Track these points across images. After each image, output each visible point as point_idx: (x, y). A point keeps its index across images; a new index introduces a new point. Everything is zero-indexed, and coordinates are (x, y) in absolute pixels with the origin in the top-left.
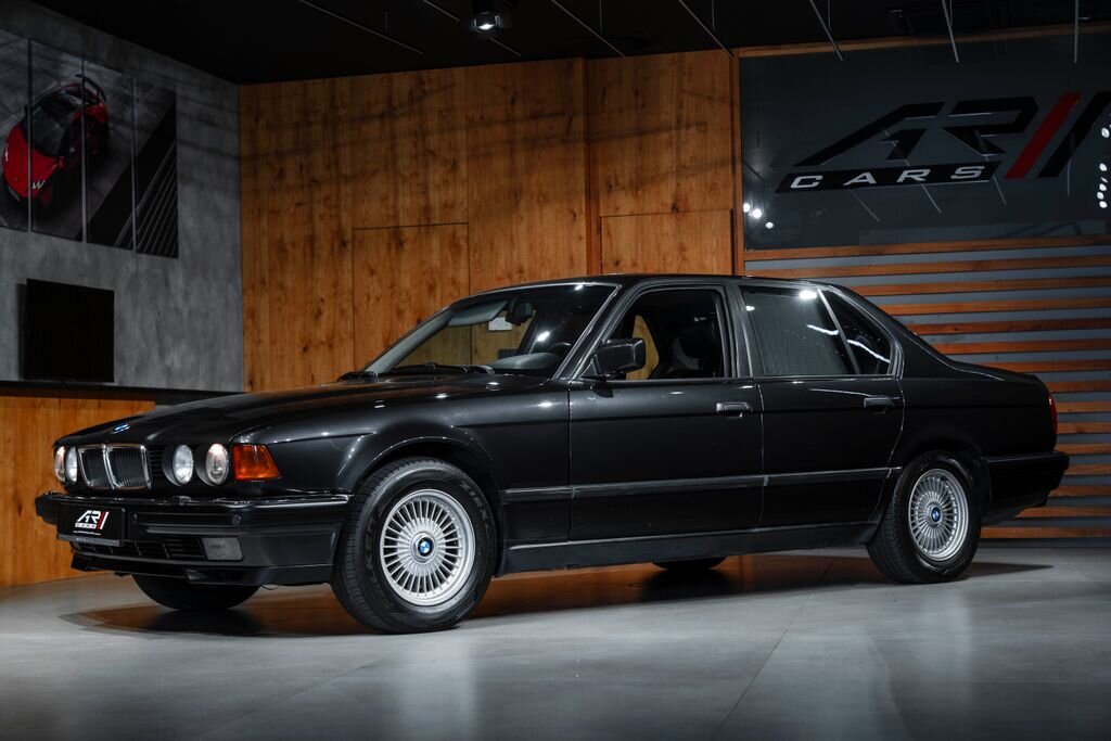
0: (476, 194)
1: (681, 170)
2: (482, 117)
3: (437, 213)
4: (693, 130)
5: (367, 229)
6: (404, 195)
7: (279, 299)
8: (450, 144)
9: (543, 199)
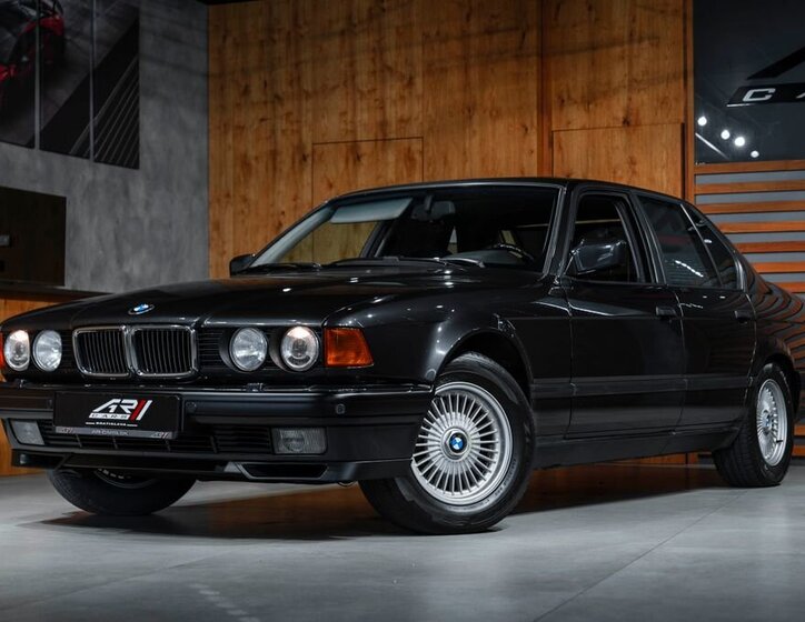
0: (430, 109)
1: (633, 84)
2: (438, 34)
3: (394, 128)
4: (646, 44)
5: (327, 143)
6: (362, 110)
7: (243, 212)
8: (406, 61)
9: (496, 114)
